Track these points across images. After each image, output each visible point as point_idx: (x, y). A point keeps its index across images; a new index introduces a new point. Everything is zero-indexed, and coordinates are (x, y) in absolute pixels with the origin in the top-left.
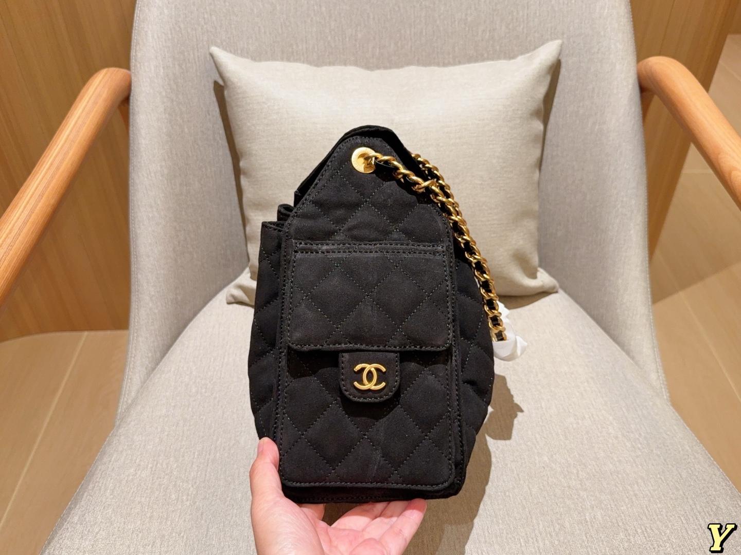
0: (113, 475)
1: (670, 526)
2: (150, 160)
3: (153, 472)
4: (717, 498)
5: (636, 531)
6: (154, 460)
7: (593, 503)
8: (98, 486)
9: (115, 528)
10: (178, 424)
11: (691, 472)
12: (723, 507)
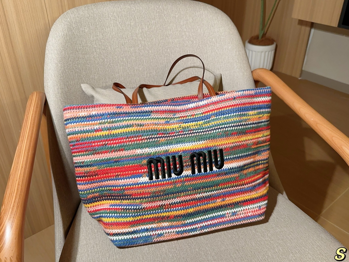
7: (277, 245)
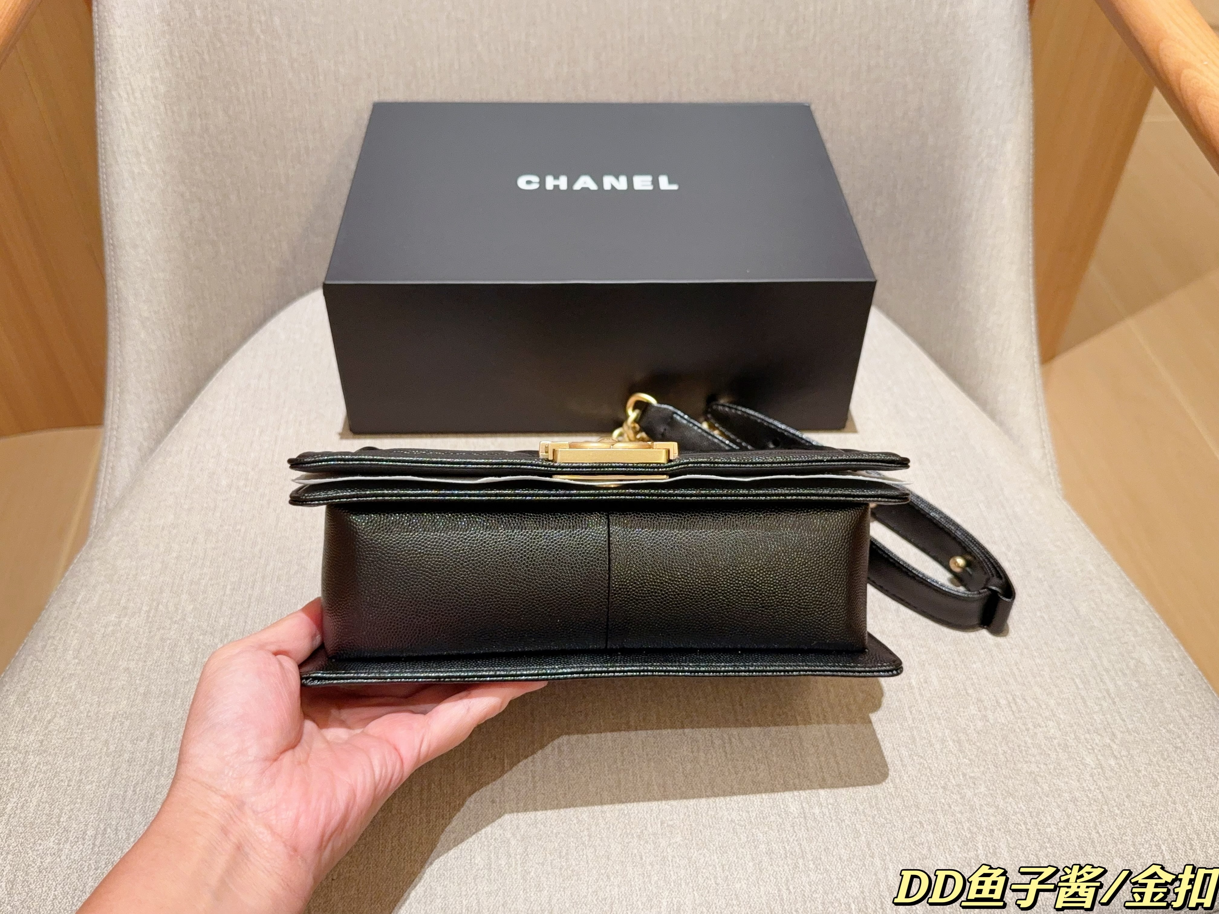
0: (80, 625)
1: (1056, 693)
2: (131, 66)
3: (150, 619)
4: (1138, 647)
5: (997, 702)
6: (153, 600)
8: (52, 644)
9: (81, 712)
10: (195, 539)
11: (1094, 606)
12: (1146, 660)
